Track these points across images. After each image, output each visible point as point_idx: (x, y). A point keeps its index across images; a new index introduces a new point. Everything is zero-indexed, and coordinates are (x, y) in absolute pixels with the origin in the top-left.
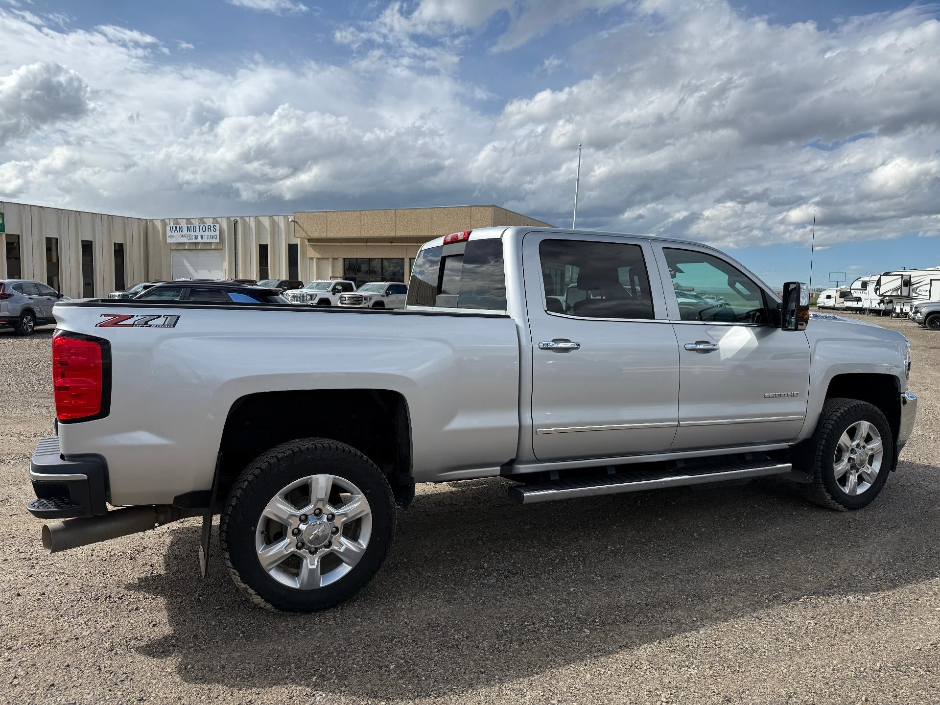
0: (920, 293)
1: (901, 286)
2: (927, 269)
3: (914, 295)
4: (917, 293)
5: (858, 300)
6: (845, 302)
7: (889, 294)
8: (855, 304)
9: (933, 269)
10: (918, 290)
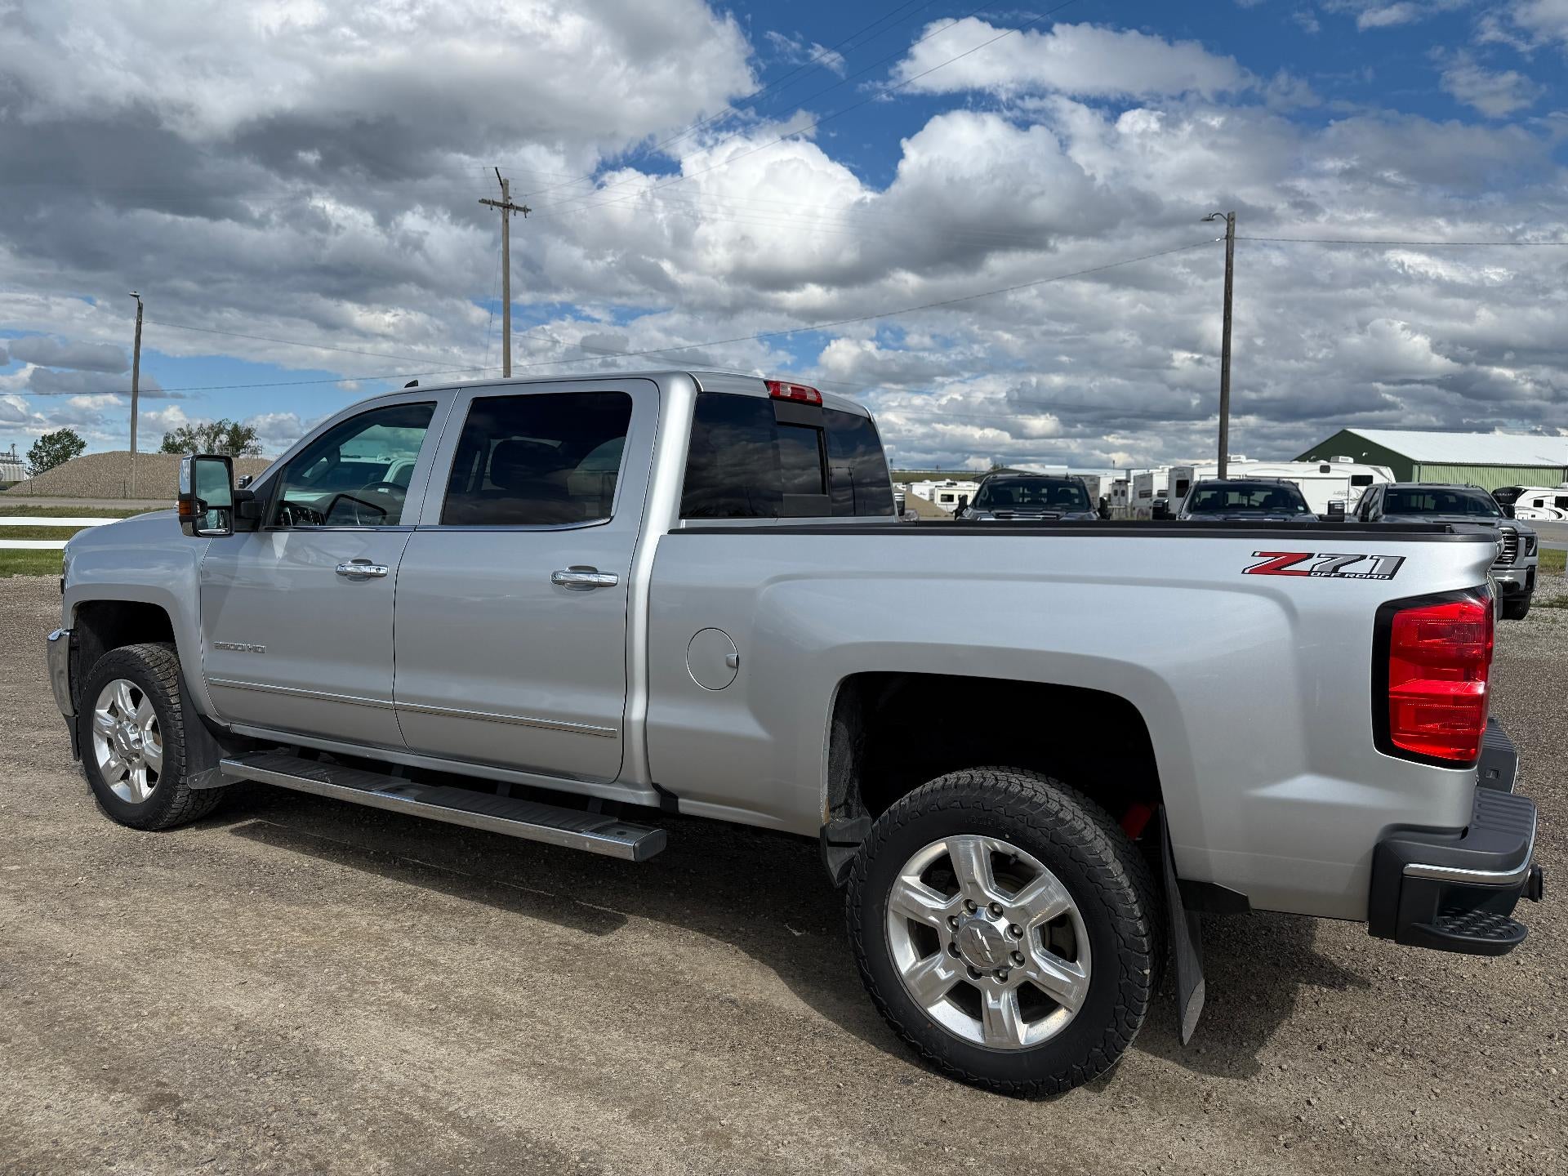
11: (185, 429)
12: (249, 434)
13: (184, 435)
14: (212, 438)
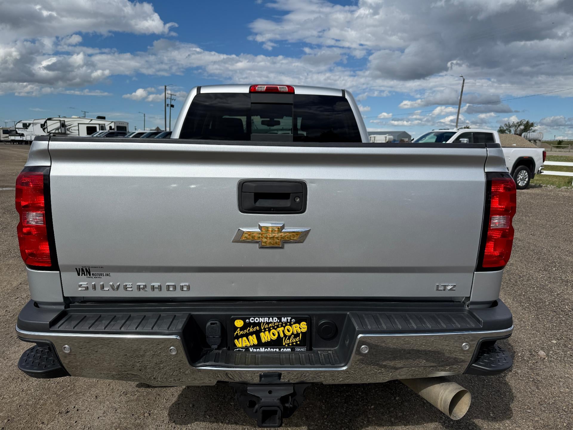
0: (72, 131)
1: (60, 127)
2: (72, 117)
3: (68, 132)
4: (70, 131)
5: (22, 135)
6: (10, 137)
7: (53, 131)
8: (18, 138)
9: (76, 117)
10: (70, 129)
11: (507, 124)
12: (532, 125)
13: (507, 126)
14: (517, 127)
